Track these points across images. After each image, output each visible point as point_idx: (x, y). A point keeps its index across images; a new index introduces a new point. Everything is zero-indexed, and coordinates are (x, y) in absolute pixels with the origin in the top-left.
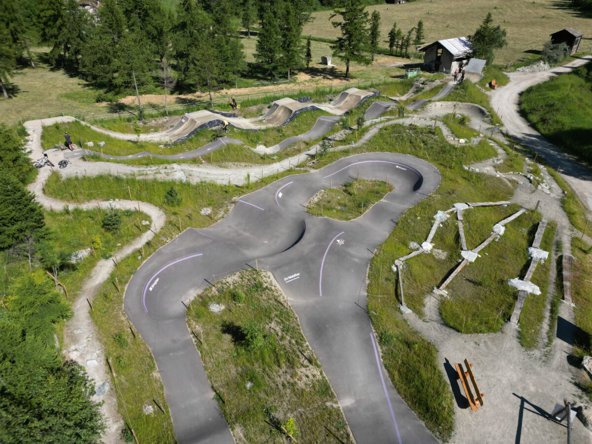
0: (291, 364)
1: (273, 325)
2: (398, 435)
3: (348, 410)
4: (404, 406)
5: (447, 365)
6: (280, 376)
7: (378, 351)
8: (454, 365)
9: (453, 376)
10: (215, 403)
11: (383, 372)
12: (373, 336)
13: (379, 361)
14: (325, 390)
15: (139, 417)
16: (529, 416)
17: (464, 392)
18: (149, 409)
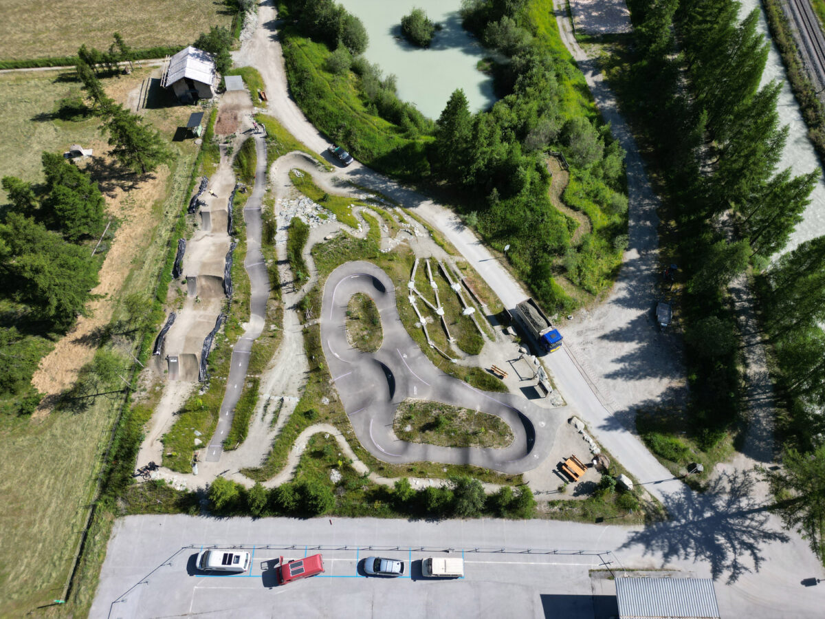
0: (455, 416)
1: (434, 412)
2: (498, 401)
3: (481, 409)
4: (490, 393)
5: (487, 370)
6: (456, 422)
7: (468, 385)
8: (490, 368)
9: (491, 371)
10: (454, 449)
11: (476, 390)
12: (463, 383)
13: (471, 388)
14: (471, 412)
15: (447, 474)
16: (515, 364)
17: (499, 374)
18: (445, 470)
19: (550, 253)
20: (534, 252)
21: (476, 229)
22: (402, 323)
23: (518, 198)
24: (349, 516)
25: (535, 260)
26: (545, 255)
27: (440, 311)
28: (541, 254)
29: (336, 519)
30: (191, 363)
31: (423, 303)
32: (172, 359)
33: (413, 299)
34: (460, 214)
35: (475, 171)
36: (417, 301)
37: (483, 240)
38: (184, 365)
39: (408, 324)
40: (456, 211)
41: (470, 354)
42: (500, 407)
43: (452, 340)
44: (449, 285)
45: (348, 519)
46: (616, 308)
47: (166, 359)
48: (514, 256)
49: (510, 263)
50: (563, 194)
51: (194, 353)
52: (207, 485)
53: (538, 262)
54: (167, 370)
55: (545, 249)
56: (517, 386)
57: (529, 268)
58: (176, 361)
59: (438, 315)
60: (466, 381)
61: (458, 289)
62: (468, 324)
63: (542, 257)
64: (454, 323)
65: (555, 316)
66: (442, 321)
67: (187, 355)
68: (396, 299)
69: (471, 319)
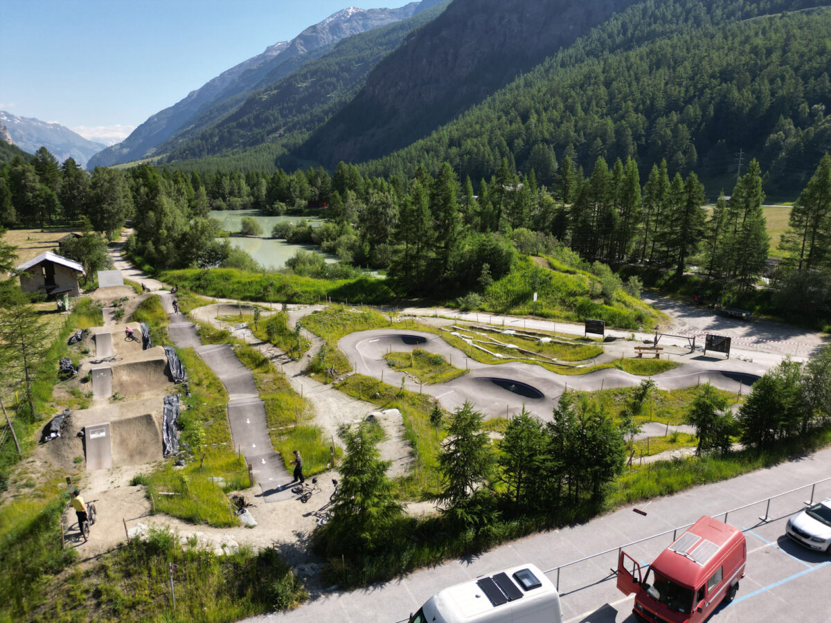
19: (582, 295)
20: (563, 302)
21: (482, 310)
22: (474, 360)
23: (509, 276)
24: (661, 495)
25: (570, 307)
26: (578, 298)
27: (511, 346)
28: (572, 299)
29: (642, 506)
30: (138, 435)
31: (484, 344)
32: (93, 433)
33: (469, 341)
34: (453, 308)
35: (451, 264)
36: (474, 343)
37: (497, 313)
38: (123, 442)
39: (483, 360)
40: (448, 307)
41: (591, 358)
42: (691, 378)
43: (555, 359)
44: (498, 333)
45: (666, 500)
46: (686, 320)
47: (79, 435)
48: (545, 311)
49: (544, 317)
50: (551, 266)
51: (145, 413)
52: (299, 535)
53: (575, 305)
54: (83, 457)
55: (573, 294)
56: (686, 360)
57: (571, 313)
58: (103, 434)
59: (512, 349)
60: (621, 368)
61: (513, 332)
62: (557, 348)
63: (576, 301)
64: (540, 351)
65: (641, 329)
66: (522, 352)
67: (129, 421)
68: (448, 343)
69: (555, 343)
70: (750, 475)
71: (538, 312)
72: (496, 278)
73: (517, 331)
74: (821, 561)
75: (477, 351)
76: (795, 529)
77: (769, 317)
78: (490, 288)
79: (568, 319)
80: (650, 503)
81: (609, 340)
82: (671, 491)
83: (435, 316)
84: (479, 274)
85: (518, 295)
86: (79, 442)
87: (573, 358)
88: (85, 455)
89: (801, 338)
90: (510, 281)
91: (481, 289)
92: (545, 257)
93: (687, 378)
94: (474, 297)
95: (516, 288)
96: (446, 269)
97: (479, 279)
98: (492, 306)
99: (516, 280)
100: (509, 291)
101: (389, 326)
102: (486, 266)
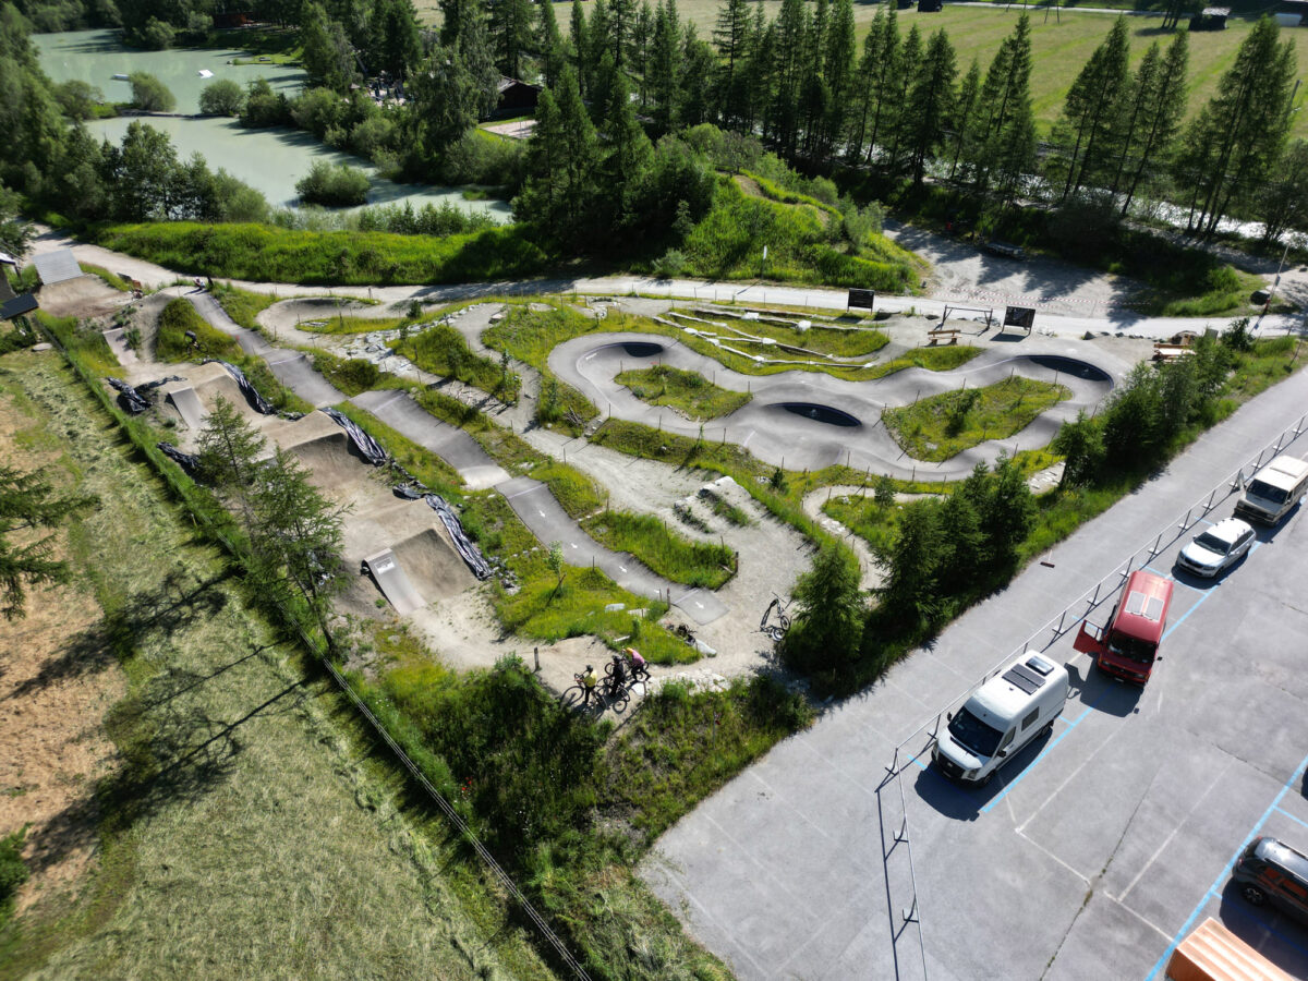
19: (819, 241)
20: (797, 254)
21: (687, 275)
22: (735, 370)
23: (712, 214)
24: (1057, 541)
25: (808, 261)
26: (816, 246)
27: (767, 341)
28: (808, 249)
29: (1048, 557)
30: (428, 558)
31: (733, 343)
32: (379, 566)
33: (715, 341)
34: (644, 274)
35: (629, 203)
36: (722, 342)
37: (712, 279)
38: (415, 570)
39: (745, 370)
40: (634, 273)
41: (877, 350)
42: (999, 368)
43: (830, 356)
44: (738, 318)
45: (1062, 546)
46: (950, 265)
47: (363, 572)
48: (776, 270)
49: (778, 280)
50: (763, 191)
51: (424, 529)
52: (764, 655)
53: (814, 258)
54: (383, 598)
55: (808, 241)
56: (984, 341)
57: (810, 272)
58: (391, 566)
59: (770, 346)
60: (921, 366)
61: (756, 316)
62: (823, 336)
63: (815, 251)
64: (803, 345)
65: (907, 290)
66: (785, 349)
67: (410, 542)
68: (692, 349)
69: (820, 329)
70: (1121, 502)
71: (769, 272)
72: (697, 221)
73: (761, 313)
74: (1210, 586)
75: (733, 357)
76: (1188, 560)
77: (1041, 252)
78: (690, 238)
79: (810, 282)
80: (1051, 552)
81: (882, 316)
82: (1063, 536)
83: (632, 295)
84: (675, 218)
85: (732, 246)
86: (365, 580)
87: (852, 352)
88: (384, 595)
89: (1088, 285)
90: (716, 224)
91: (678, 242)
92: (752, 177)
93: (995, 368)
94: (675, 256)
95: (727, 236)
96: (622, 210)
97: (675, 225)
98: (701, 267)
99: (723, 224)
100: (718, 240)
101: (595, 327)
102: (683, 204)
